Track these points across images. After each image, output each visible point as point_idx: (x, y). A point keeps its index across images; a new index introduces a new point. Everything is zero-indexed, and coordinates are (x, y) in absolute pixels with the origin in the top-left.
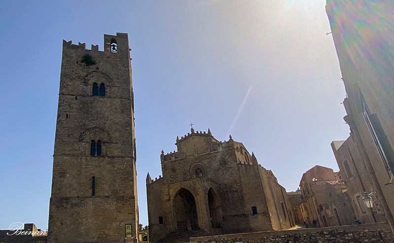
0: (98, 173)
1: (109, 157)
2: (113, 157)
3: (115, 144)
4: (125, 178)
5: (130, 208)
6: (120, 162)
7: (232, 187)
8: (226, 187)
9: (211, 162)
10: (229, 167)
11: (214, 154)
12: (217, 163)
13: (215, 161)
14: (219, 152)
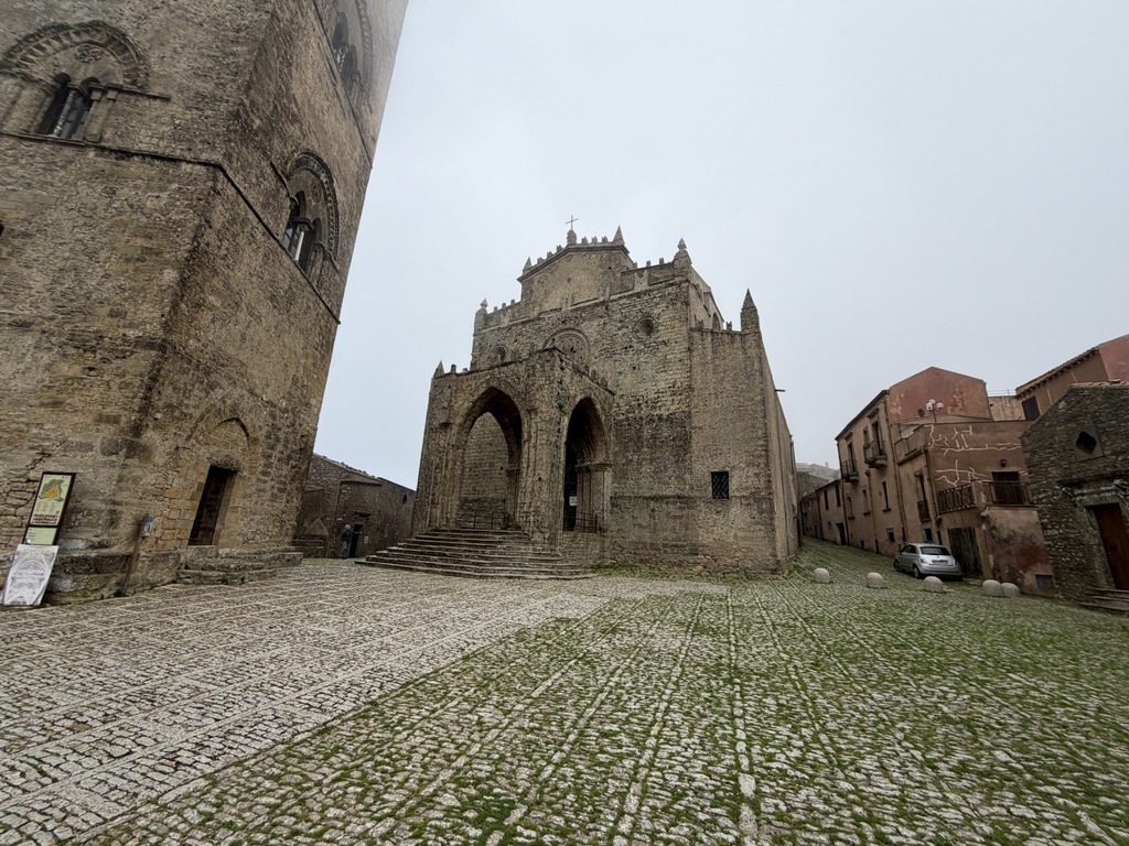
0: (23, 214)
1: (103, 149)
2: (125, 154)
3: (157, 103)
4: (149, 251)
5: (115, 394)
6: (151, 179)
7: (660, 404)
8: (639, 405)
9: (608, 327)
10: (660, 340)
11: (621, 302)
12: (624, 330)
13: (620, 321)
14: (638, 295)
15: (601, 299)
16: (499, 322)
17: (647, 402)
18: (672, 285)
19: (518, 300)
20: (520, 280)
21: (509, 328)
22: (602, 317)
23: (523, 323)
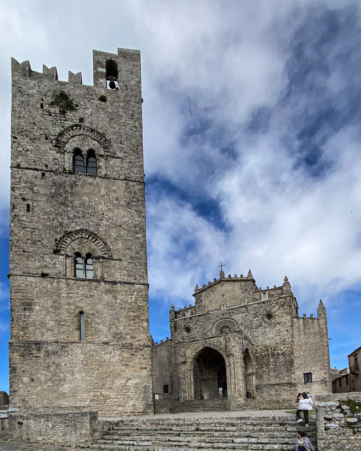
7: (278, 348)
8: (267, 349)
9: (248, 317)
10: (276, 322)
11: (254, 306)
12: (257, 318)
13: (254, 314)
14: (263, 303)
15: (243, 304)
16: (184, 315)
17: (271, 348)
18: (282, 298)
19: (193, 305)
20: (194, 295)
21: (191, 318)
22: (244, 313)
23: (199, 316)
